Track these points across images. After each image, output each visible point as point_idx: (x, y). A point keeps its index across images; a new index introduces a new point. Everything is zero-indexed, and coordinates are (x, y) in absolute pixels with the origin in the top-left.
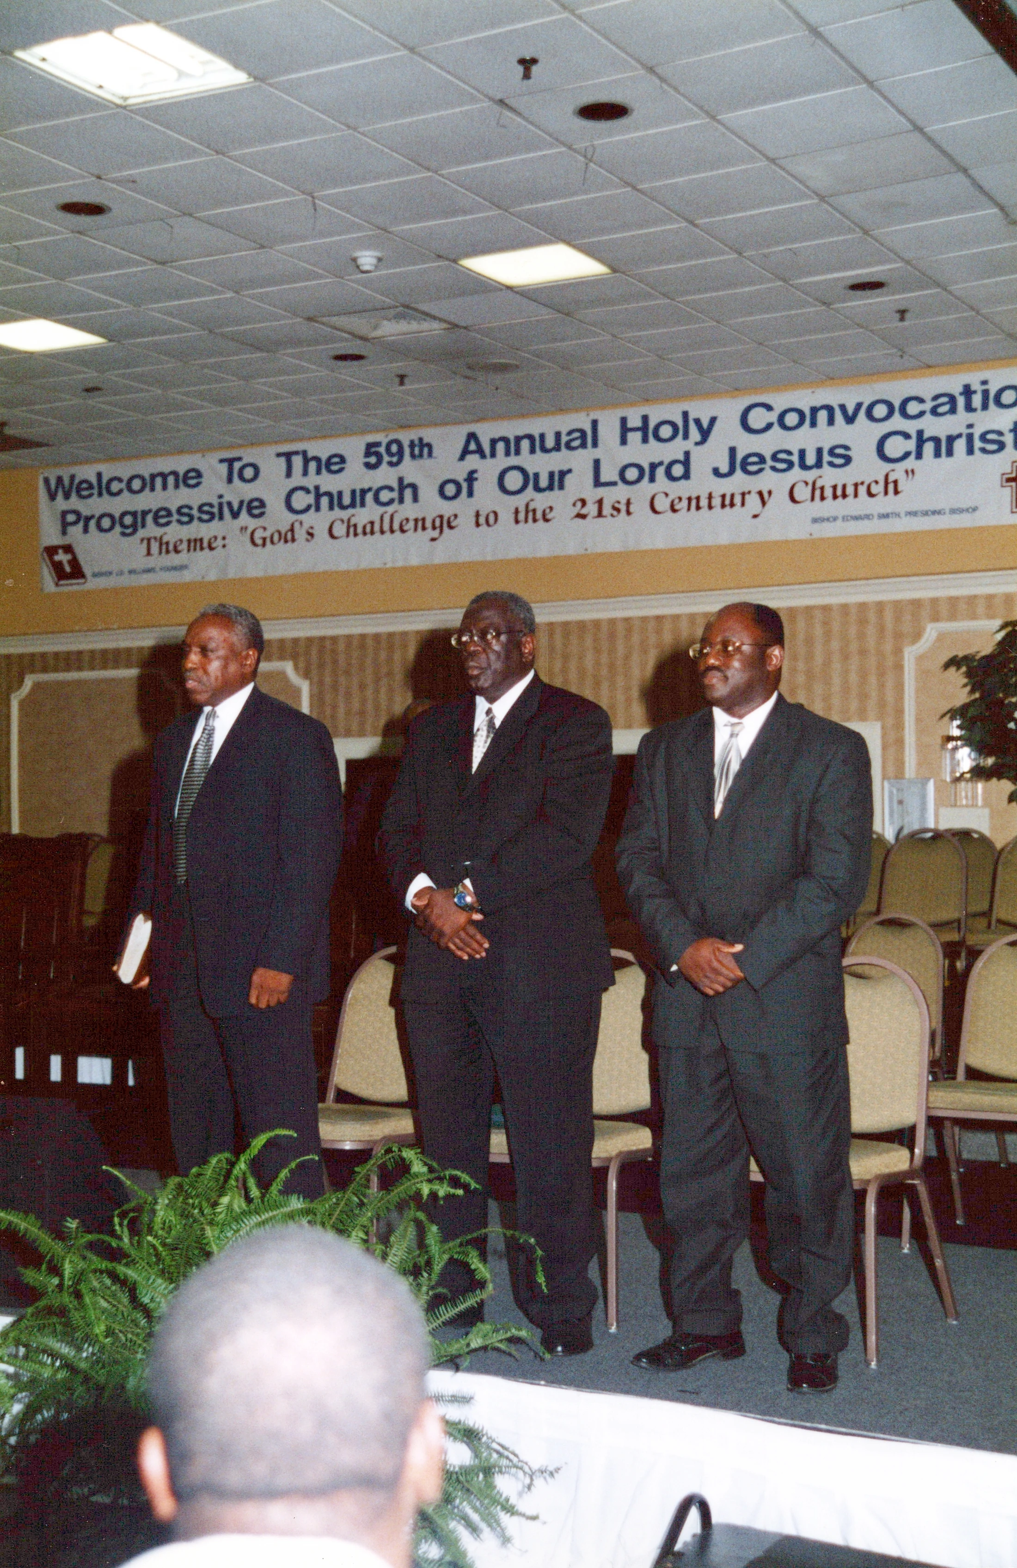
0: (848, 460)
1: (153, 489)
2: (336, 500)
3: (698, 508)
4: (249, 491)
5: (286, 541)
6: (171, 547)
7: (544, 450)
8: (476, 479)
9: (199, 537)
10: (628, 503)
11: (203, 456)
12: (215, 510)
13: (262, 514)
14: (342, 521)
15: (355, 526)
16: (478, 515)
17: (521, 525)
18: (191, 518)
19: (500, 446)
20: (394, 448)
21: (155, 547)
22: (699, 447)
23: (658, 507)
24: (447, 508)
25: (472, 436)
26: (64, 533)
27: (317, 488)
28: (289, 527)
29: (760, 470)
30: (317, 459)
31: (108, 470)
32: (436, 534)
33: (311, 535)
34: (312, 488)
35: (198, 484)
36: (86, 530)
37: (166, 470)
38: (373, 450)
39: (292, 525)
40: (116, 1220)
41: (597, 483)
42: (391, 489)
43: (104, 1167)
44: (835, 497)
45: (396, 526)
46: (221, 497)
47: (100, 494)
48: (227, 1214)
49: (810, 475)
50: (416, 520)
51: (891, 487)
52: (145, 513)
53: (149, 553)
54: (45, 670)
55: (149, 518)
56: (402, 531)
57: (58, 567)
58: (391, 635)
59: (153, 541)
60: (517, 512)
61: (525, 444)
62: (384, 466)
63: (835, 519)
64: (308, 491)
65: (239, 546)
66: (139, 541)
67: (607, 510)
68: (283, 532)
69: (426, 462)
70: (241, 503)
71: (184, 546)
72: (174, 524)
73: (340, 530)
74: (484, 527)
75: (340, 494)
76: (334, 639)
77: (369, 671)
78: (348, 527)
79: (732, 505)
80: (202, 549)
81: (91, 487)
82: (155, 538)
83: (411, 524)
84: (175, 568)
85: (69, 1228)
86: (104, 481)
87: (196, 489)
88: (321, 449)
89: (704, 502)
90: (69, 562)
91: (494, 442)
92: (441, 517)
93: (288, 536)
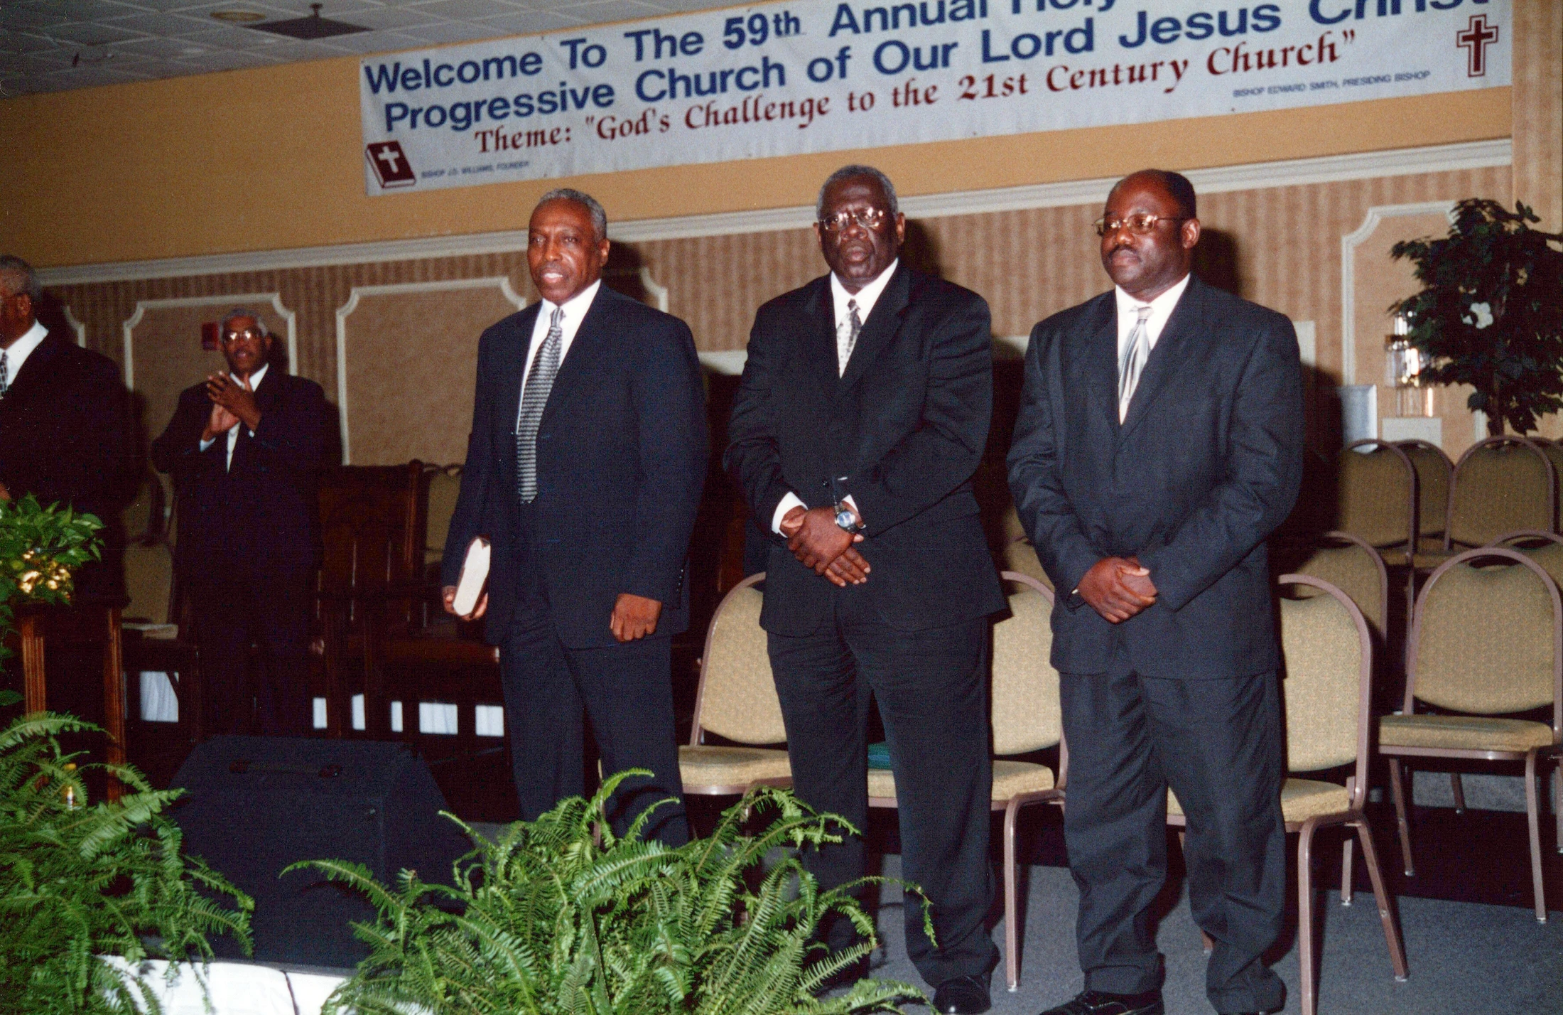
0: (1276, 22)
1: (487, 77)
2: (693, 85)
3: (1103, 83)
4: (594, 77)
5: (638, 132)
6: (509, 142)
7: (926, 21)
8: (849, 57)
9: (540, 130)
10: (1022, 80)
11: (543, 38)
12: (558, 99)
13: (610, 103)
14: (701, 108)
15: (716, 113)
16: (851, 98)
17: (902, 107)
18: (531, 108)
19: (876, 19)
20: (757, 24)
21: (491, 141)
22: (1103, 13)
23: (1056, 83)
24: (817, 91)
25: (844, 8)
26: (390, 128)
27: (672, 72)
28: (640, 117)
29: (1175, 38)
30: (671, 39)
31: (437, 57)
32: (805, 120)
33: (667, 124)
34: (666, 73)
35: (537, 70)
36: (413, 125)
37: (502, 56)
38: (734, 26)
39: (644, 115)
40: (456, 871)
41: (987, 57)
42: (755, 71)
43: (441, 812)
44: (1260, 65)
45: (761, 113)
46: (563, 84)
47: (428, 84)
48: (578, 862)
49: (1231, 42)
50: (783, 106)
51: (1327, 52)
52: (478, 105)
53: (484, 149)
54: (373, 282)
55: (484, 110)
56: (768, 118)
57: (383, 167)
58: (758, 235)
59: (488, 136)
60: (896, 93)
61: (904, 16)
62: (747, 44)
63: (1260, 91)
64: (661, 75)
65: (584, 138)
66: (473, 135)
67: (998, 88)
68: (634, 124)
69: (792, 39)
70: (586, 90)
71: (524, 139)
72: (512, 116)
73: (698, 118)
74: (858, 111)
75: (698, 77)
76: (695, 241)
77: (735, 276)
78: (708, 115)
79: (1142, 78)
80: (543, 142)
81: (418, 76)
82: (491, 132)
83: (778, 110)
84: (513, 165)
85: (404, 880)
86: (433, 69)
87: (536, 76)
88: (675, 27)
89: (1109, 77)
90: (396, 161)
91: (868, 14)
92: (811, 101)
93: (641, 127)
